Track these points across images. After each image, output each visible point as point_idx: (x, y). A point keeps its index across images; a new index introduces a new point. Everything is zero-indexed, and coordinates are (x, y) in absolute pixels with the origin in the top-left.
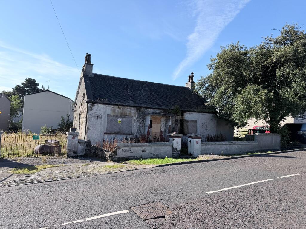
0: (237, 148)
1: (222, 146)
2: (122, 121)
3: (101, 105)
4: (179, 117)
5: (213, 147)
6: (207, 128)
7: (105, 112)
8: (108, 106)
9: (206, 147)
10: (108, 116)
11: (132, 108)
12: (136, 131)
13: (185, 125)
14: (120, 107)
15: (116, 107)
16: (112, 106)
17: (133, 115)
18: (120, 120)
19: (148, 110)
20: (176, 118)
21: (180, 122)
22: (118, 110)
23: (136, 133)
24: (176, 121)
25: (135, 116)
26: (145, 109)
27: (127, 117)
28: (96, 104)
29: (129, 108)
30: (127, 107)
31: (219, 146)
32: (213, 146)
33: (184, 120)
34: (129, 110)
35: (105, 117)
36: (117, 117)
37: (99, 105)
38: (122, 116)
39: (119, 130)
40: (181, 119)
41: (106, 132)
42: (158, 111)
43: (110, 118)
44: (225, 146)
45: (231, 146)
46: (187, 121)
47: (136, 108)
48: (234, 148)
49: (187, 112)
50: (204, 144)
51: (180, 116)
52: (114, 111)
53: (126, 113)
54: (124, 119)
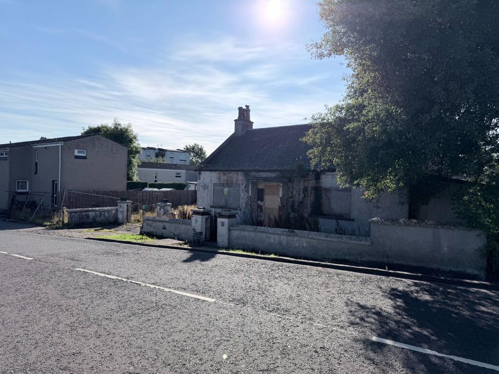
0: (305, 245)
1: (269, 235)
2: (228, 192)
3: (207, 172)
4: (312, 183)
5: (253, 236)
6: (380, 205)
7: (211, 181)
8: (214, 172)
9: (240, 234)
10: (215, 185)
11: (239, 173)
12: (244, 206)
13: (324, 198)
14: (226, 173)
15: (222, 174)
16: (217, 173)
17: (240, 182)
18: (226, 190)
19: (259, 173)
20: (306, 185)
21: (314, 192)
22: (224, 178)
23: (245, 208)
24: (305, 189)
25: (243, 184)
26: (254, 173)
27: (234, 185)
28: (202, 172)
29: (235, 173)
30: (233, 173)
31: (264, 235)
32: (252, 234)
33: (320, 187)
34: (236, 175)
35: (211, 187)
36: (223, 186)
37: (205, 172)
38: (229, 184)
39: (225, 204)
40: (315, 187)
41: (212, 205)
42: (273, 175)
43: (217, 188)
44: (276, 237)
45: (290, 238)
46: (328, 190)
47: (243, 173)
48: (298, 244)
49: (326, 173)
50: (235, 228)
51: (314, 181)
52: (219, 178)
53: (233, 180)
54: (231, 189)
